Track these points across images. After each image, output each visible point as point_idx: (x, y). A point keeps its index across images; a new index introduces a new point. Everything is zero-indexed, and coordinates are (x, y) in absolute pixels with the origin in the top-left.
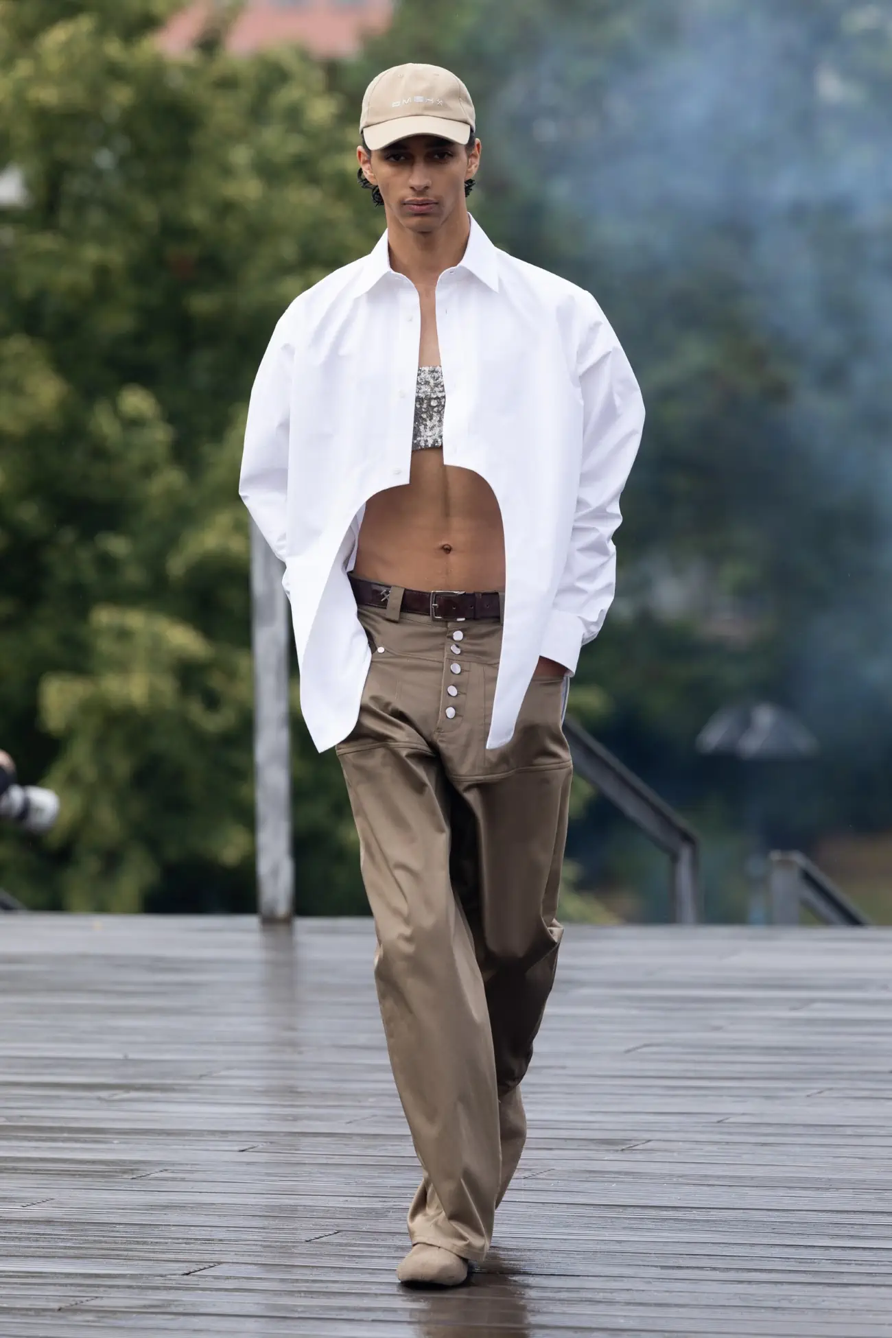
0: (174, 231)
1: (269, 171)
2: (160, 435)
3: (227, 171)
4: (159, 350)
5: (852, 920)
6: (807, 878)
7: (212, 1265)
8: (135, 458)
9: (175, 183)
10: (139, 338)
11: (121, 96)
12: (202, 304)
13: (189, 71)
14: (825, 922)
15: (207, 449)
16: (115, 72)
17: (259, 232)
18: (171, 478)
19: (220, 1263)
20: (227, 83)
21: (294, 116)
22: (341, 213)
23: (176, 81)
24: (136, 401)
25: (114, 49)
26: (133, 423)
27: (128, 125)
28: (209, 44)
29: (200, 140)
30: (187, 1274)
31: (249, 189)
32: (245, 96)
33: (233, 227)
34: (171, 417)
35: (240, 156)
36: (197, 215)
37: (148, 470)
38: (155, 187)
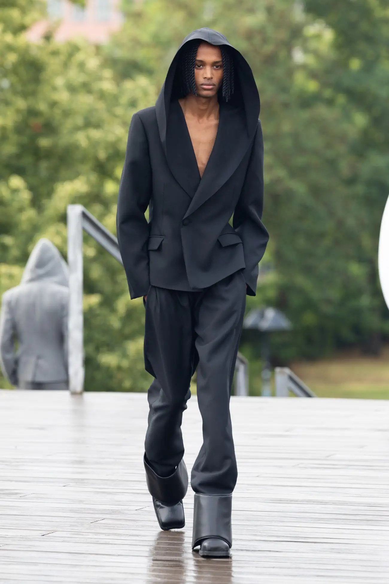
0: (32, 113)
1: (72, 89)
2: (25, 196)
3: (55, 89)
4: (27, 161)
5: (308, 395)
6: (291, 378)
7: (53, 532)
8: (15, 205)
9: (34, 94)
10: (18, 156)
11: (12, 58)
12: (44, 142)
13: (39, 48)
14: (296, 396)
15: (45, 201)
16: (10, 48)
17: (67, 113)
18: (30, 213)
19: (56, 531)
20: (55, 53)
21: (82, 66)
22: (101, 106)
23: (35, 52)
24: (16, 182)
25: (9, 38)
26: (15, 191)
27: (15, 70)
28: (48, 37)
29: (44, 76)
30: (43, 535)
31: (63, 96)
32: (62, 58)
33: (57, 112)
34: (31, 188)
35: (59, 81)
36: (42, 107)
37: (21, 210)
38: (25, 95)
